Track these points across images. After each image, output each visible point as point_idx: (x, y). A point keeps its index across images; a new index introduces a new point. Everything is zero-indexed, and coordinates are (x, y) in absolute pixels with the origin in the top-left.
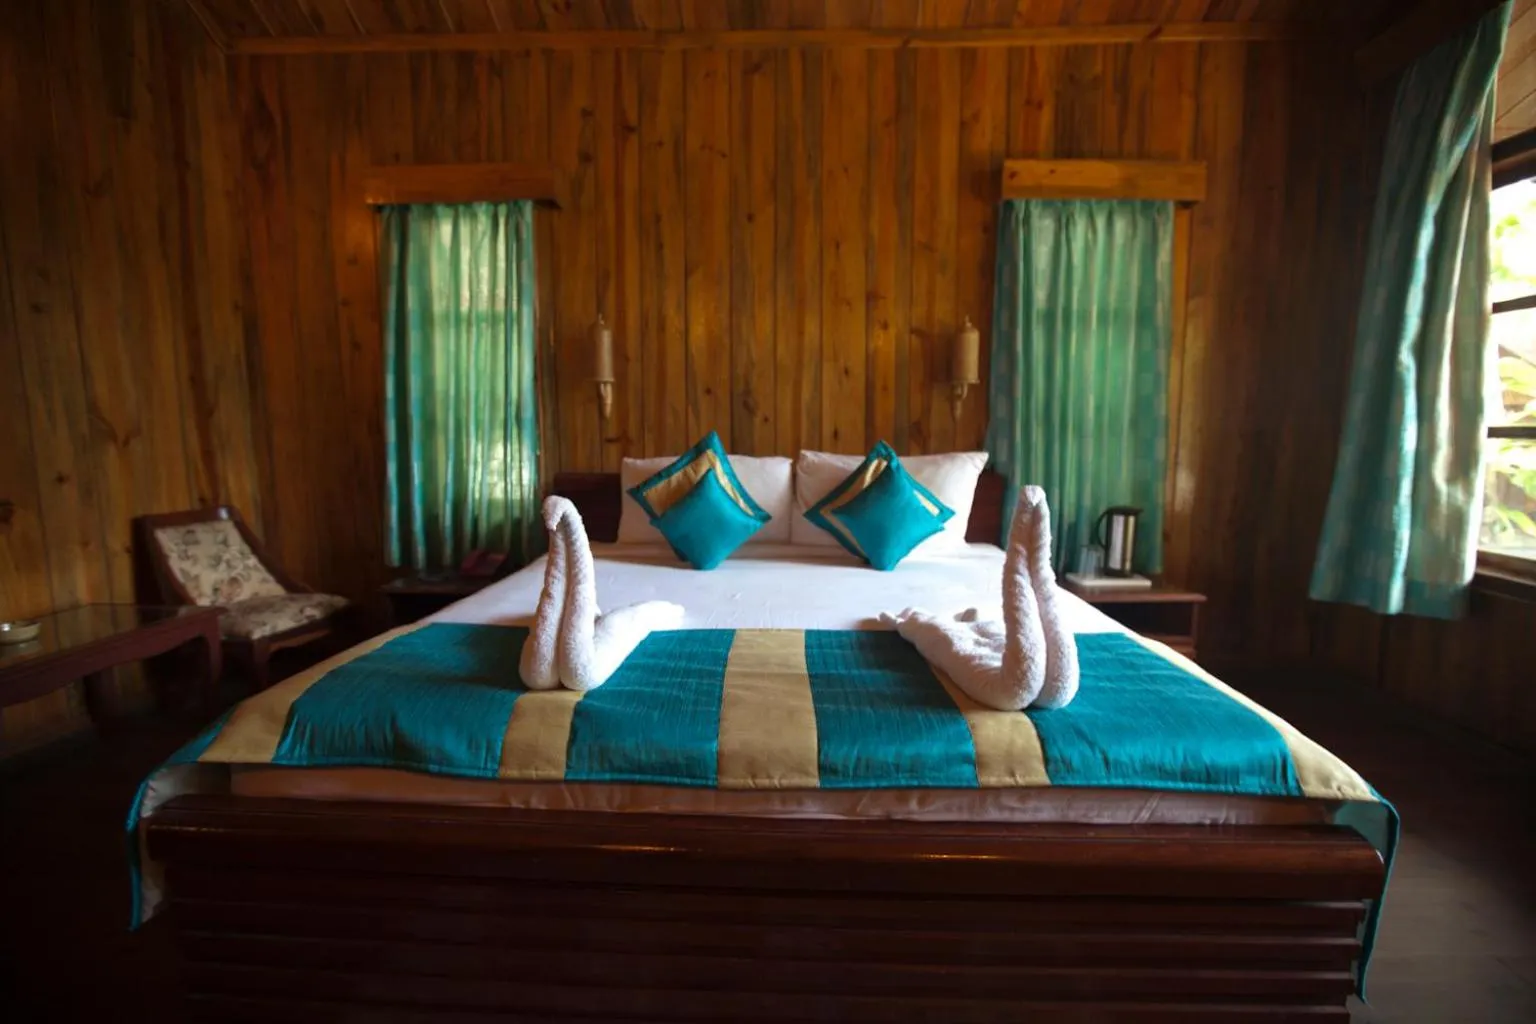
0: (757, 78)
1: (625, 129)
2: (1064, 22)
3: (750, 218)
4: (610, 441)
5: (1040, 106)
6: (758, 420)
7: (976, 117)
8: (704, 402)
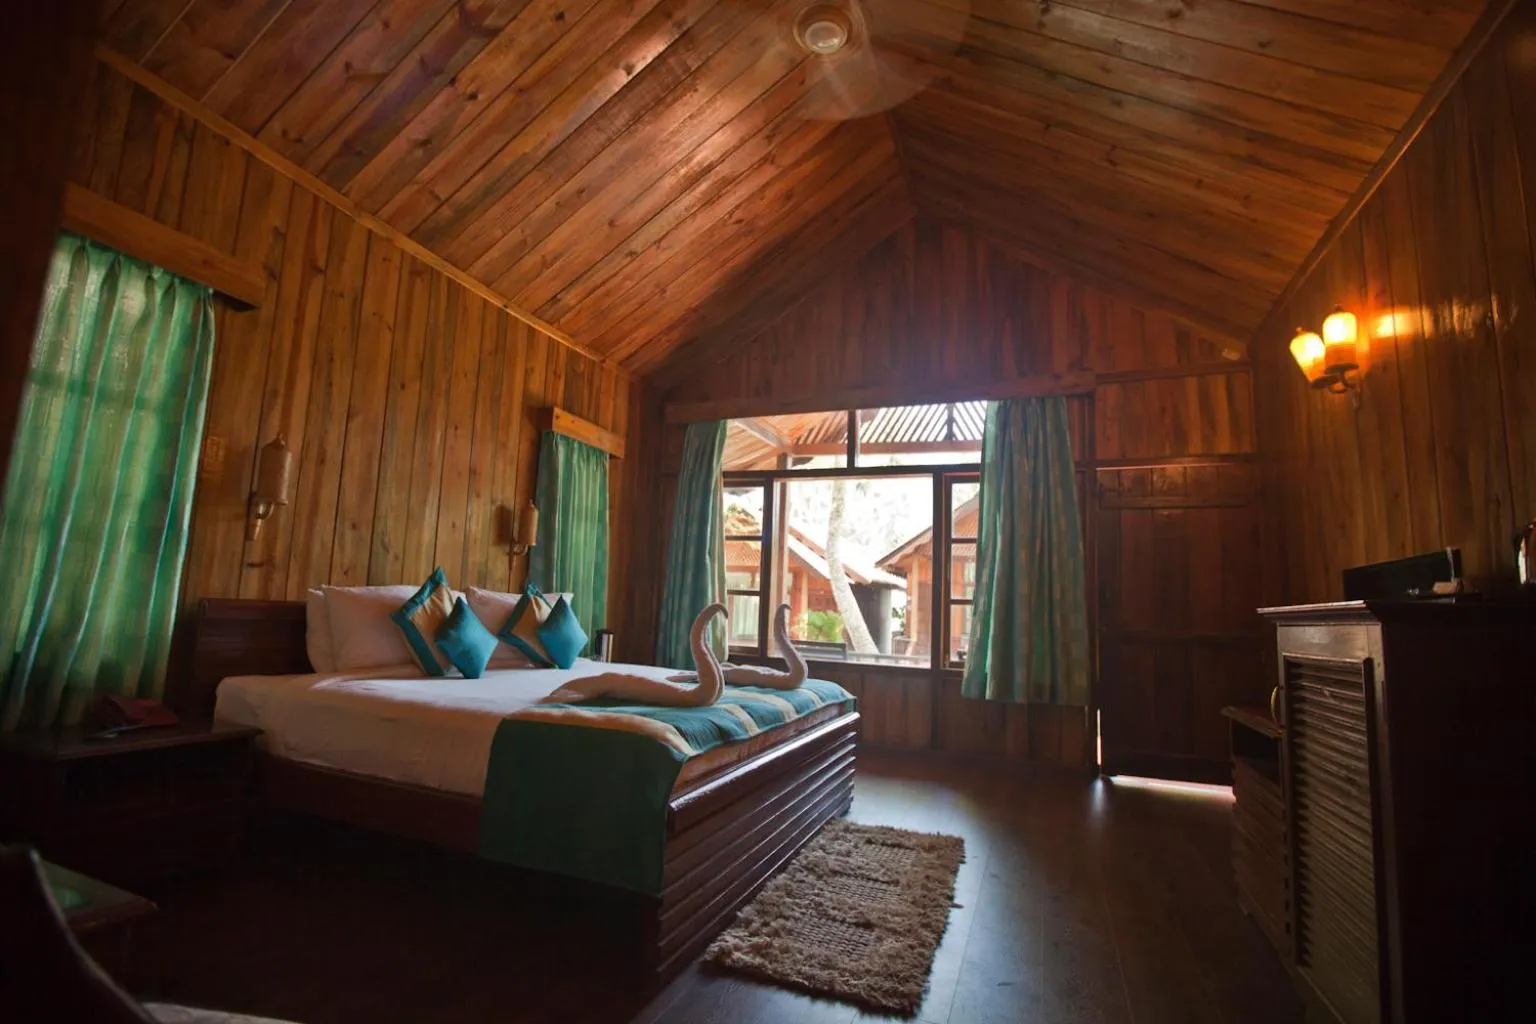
0: (418, 281)
1: (312, 268)
2: (572, 336)
3: (403, 386)
4: (252, 565)
5: (560, 377)
6: (391, 557)
7: (532, 369)
8: (349, 535)
